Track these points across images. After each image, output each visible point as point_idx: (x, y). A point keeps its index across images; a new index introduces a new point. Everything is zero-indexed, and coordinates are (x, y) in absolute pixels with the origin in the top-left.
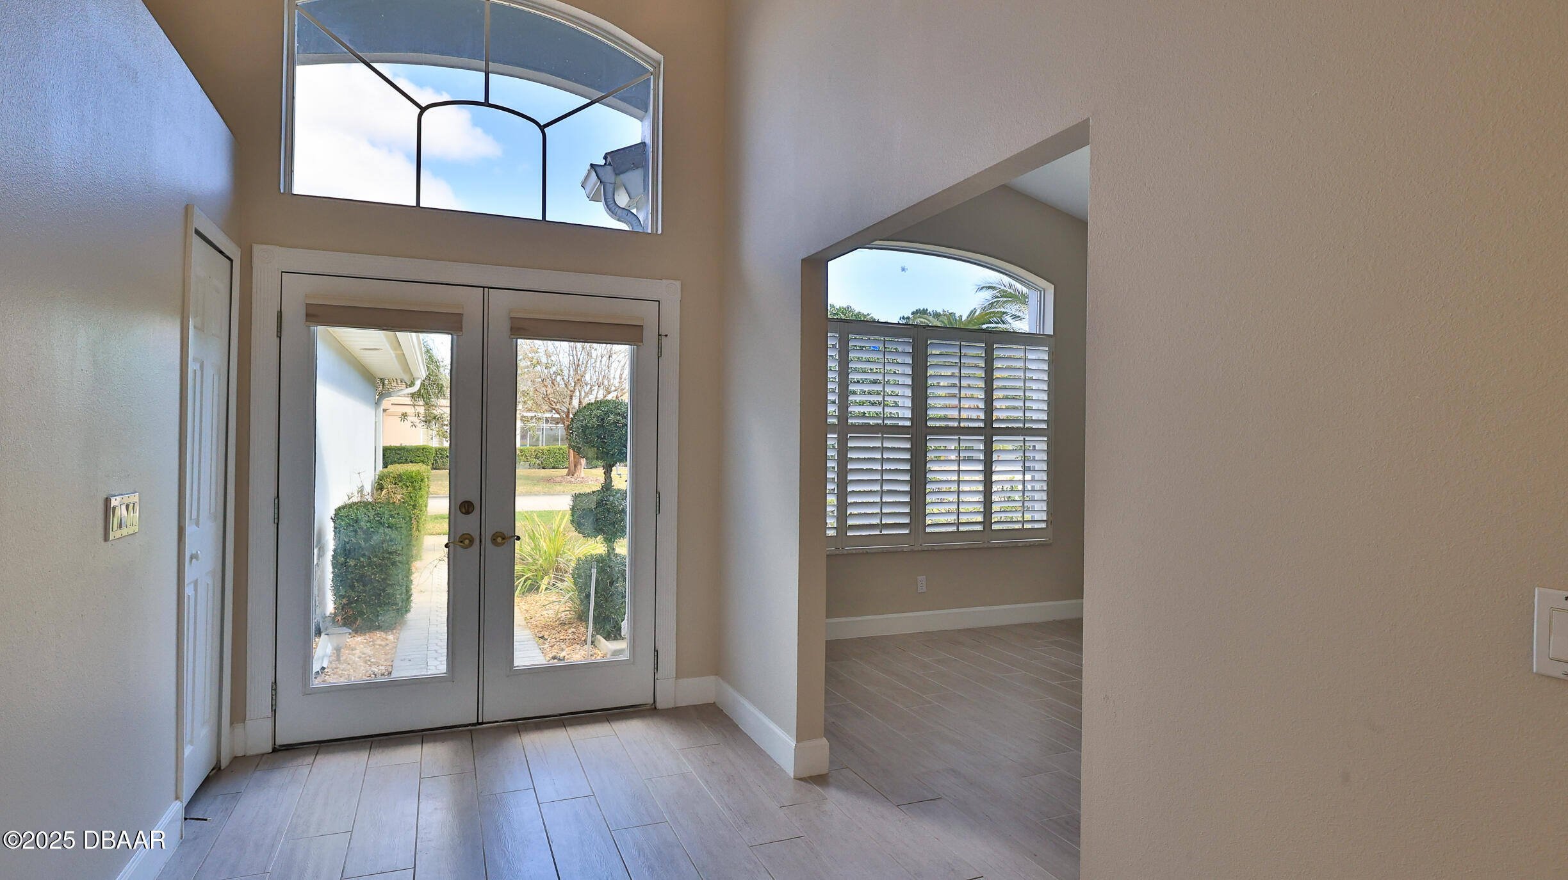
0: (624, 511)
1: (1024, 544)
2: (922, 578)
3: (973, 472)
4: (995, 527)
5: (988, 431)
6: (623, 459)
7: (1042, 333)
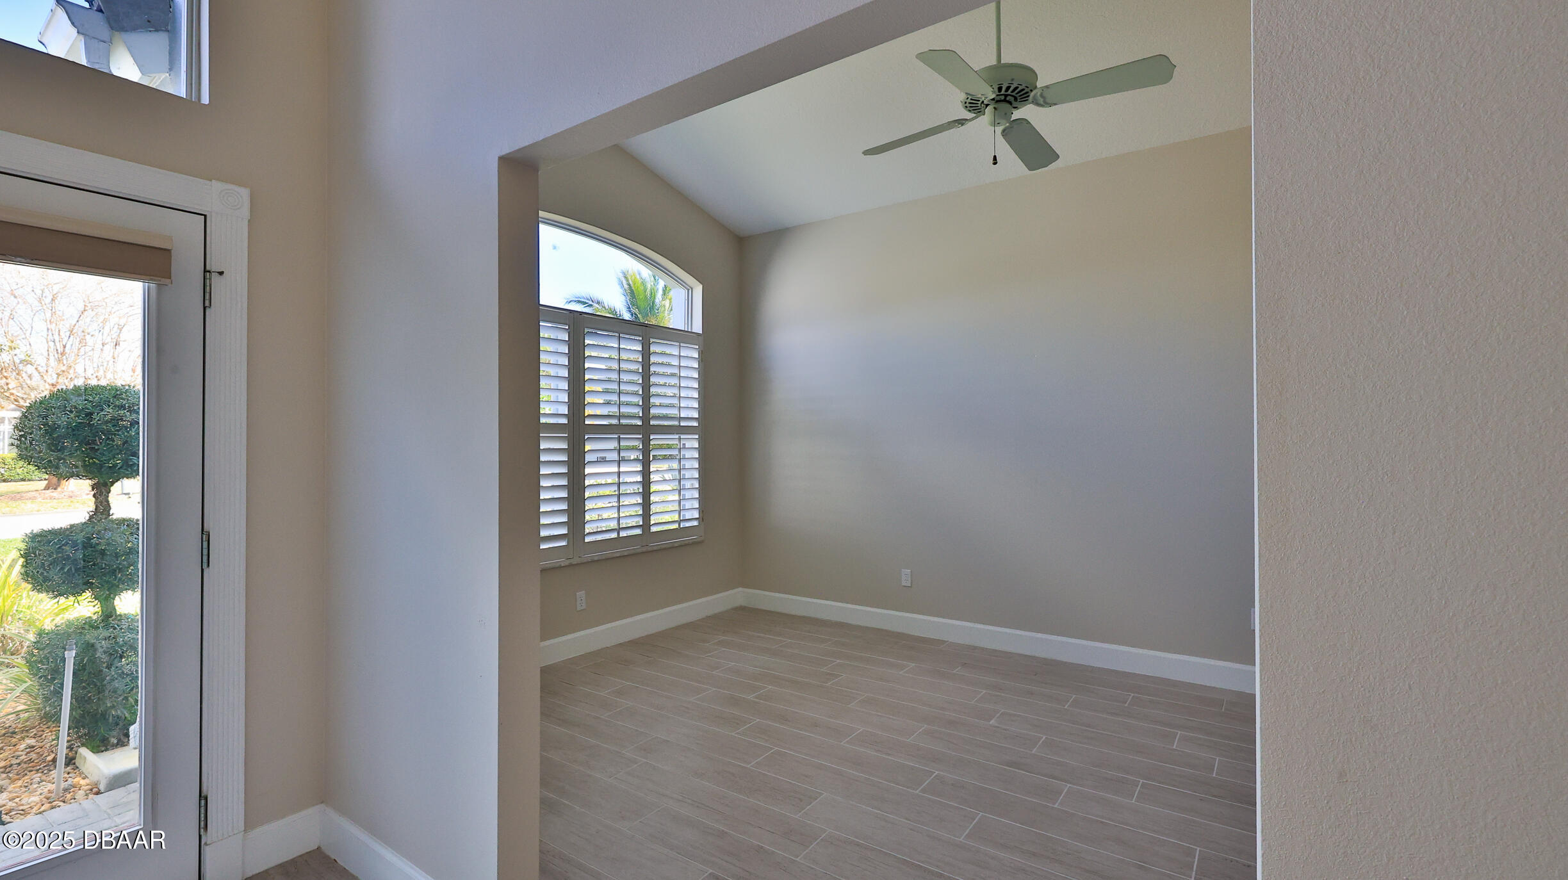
0: (133, 551)
1: (679, 544)
2: (581, 594)
3: (632, 472)
4: (653, 529)
5: (646, 428)
6: (130, 471)
7: (690, 330)
